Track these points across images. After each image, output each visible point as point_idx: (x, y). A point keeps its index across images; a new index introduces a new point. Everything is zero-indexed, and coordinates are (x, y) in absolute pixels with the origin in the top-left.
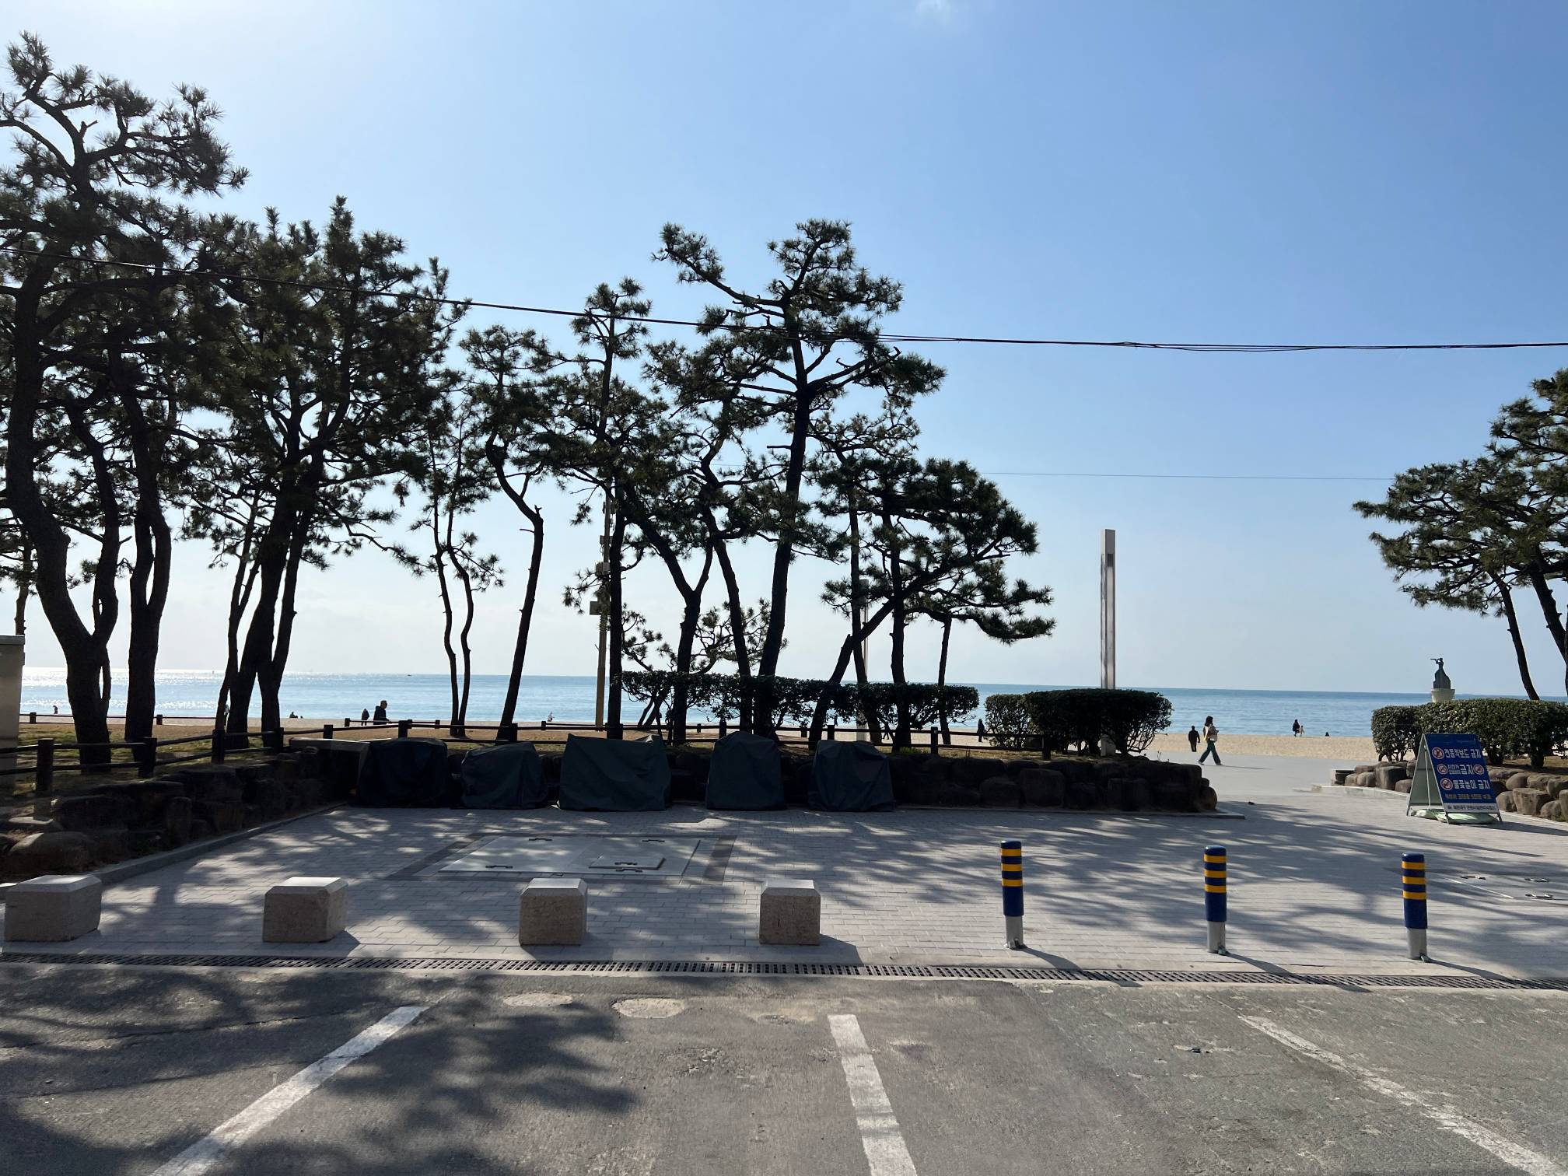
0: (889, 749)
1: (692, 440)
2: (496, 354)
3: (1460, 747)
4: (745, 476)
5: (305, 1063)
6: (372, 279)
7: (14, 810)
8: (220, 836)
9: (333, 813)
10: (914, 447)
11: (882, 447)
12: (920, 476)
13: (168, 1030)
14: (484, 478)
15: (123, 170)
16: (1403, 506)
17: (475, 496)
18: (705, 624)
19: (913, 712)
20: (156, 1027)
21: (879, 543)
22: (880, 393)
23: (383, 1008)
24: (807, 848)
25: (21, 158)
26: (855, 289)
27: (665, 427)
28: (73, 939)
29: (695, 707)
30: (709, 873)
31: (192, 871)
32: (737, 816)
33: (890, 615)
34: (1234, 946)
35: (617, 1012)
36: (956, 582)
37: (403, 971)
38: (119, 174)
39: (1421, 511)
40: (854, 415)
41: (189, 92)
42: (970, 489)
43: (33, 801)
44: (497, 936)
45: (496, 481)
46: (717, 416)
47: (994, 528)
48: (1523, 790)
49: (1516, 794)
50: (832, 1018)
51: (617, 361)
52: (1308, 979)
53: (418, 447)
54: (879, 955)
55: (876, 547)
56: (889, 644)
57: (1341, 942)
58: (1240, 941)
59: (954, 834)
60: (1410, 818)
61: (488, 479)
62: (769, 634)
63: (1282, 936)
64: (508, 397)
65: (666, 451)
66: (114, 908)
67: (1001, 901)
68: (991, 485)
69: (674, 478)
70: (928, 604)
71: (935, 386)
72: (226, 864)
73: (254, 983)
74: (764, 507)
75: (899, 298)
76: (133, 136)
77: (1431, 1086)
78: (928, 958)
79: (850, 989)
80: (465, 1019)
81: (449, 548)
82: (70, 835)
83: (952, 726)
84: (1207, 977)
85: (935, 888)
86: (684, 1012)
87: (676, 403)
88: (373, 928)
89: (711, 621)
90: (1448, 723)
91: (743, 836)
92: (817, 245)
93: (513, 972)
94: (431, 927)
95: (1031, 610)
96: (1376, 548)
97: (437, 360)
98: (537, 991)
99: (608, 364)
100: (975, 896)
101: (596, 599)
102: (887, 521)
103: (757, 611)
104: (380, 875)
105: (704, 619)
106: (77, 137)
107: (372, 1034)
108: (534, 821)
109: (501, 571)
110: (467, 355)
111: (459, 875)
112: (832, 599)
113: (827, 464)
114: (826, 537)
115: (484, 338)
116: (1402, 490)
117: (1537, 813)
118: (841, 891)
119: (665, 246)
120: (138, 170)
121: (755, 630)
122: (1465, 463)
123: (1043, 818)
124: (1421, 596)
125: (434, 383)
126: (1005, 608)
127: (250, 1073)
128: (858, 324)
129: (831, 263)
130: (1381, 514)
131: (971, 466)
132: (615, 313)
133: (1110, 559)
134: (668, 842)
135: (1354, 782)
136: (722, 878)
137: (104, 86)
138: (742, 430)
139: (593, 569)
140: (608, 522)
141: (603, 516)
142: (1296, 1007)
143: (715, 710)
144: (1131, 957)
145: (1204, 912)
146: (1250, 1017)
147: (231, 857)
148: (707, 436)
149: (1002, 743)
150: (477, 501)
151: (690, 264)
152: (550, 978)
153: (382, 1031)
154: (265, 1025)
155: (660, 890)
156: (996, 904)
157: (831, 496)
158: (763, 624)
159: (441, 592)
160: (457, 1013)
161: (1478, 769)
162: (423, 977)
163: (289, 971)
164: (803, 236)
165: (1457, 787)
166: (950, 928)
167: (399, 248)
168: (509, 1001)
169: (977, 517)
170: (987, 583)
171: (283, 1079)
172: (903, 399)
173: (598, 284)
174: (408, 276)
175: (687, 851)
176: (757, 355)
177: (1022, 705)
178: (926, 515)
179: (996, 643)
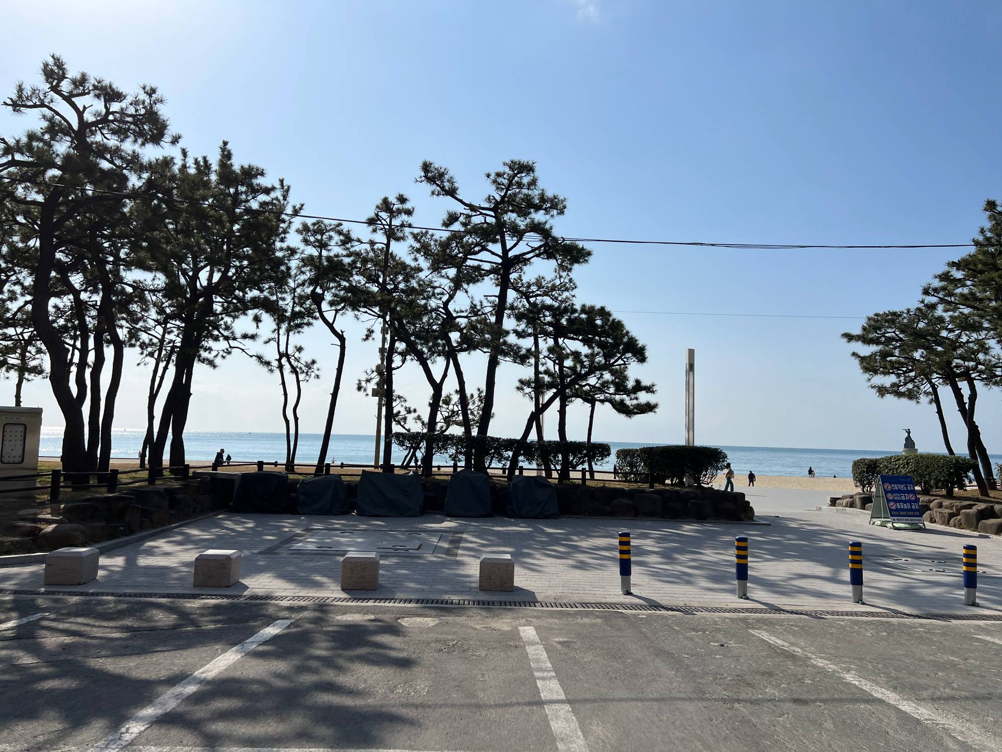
0: (556, 481)
1: (437, 291)
2: (319, 237)
3: (901, 483)
4: (470, 313)
5: (235, 644)
6: (246, 193)
7: (39, 511)
8: (156, 528)
9: (220, 516)
10: (574, 296)
11: (554, 296)
12: (577, 315)
13: (153, 629)
14: (310, 313)
15: (105, 131)
16: (871, 336)
17: (305, 324)
18: (443, 403)
19: (571, 459)
20: (145, 627)
21: (551, 356)
22: (553, 264)
23: (270, 620)
24: (506, 539)
25: (45, 124)
26: (538, 202)
27: (421, 283)
28: (84, 584)
29: (439, 454)
30: (448, 552)
31: (142, 548)
32: (463, 520)
33: (558, 399)
34: (752, 595)
35: (400, 624)
36: (599, 379)
37: (277, 602)
38: (103, 134)
39: (883, 339)
40: (537, 276)
41: (148, 88)
42: (606, 324)
43: (49, 506)
44: (326, 585)
45: (317, 314)
46: (453, 276)
47: (621, 348)
48: (940, 510)
49: (935, 512)
50: (520, 628)
51: (393, 243)
52: (792, 612)
53: (269, 293)
54: (547, 597)
55: (550, 358)
56: (557, 416)
57: (814, 593)
58: (757, 592)
59: (594, 532)
60: (871, 526)
61: (313, 313)
62: (484, 410)
63: (781, 590)
64: (325, 263)
65: (422, 297)
66: (104, 568)
67: (618, 569)
68: (619, 322)
69: (426, 314)
70: (581, 392)
71: (586, 261)
72: (161, 544)
73: (194, 607)
74: (482, 332)
75: (565, 207)
76: (113, 113)
77: (845, 663)
78: (576, 598)
79: (531, 614)
80: (316, 626)
81: (287, 356)
82: (74, 526)
83: (595, 468)
84: (735, 610)
85: (582, 562)
86: (438, 624)
87: (429, 269)
88: (255, 580)
89: (447, 402)
90: (897, 469)
91: (468, 532)
92: (516, 175)
93: (339, 603)
94: (289, 579)
95: (644, 397)
96: (856, 362)
97: (282, 240)
98: (355, 613)
99: (388, 245)
100: (605, 566)
101: (376, 387)
102: (556, 342)
103: (476, 396)
104: (254, 551)
105: (443, 400)
106: (80, 114)
107: (266, 632)
108: (341, 522)
109: (318, 370)
110: (301, 237)
111: (301, 551)
112: (522, 389)
113: (520, 305)
114: (519, 351)
115: (311, 227)
116: (870, 326)
117: (948, 524)
118: (526, 563)
119: (423, 174)
120: (114, 132)
121: (475, 407)
122: (909, 310)
123: (649, 523)
124: (882, 391)
125: (279, 254)
126: (628, 396)
127: (205, 649)
128: (539, 224)
129: (524, 185)
130: (858, 340)
131: (607, 309)
132: (393, 214)
133: (691, 367)
134: (423, 535)
135: (841, 505)
136: (456, 555)
137: (96, 84)
138: (468, 284)
139: (374, 369)
140: (384, 339)
141: (381, 336)
142: (781, 625)
143: (450, 456)
144: (692, 599)
145: (735, 576)
146: (755, 630)
147: (164, 540)
148: (446, 288)
149: (626, 479)
150: (306, 327)
151: (438, 185)
152: (360, 607)
153: (271, 631)
154: (206, 627)
155: (420, 561)
156: (615, 570)
157: (522, 326)
158: (479, 403)
159: (281, 382)
160: (311, 623)
161: (911, 497)
162: (289, 605)
163: (212, 602)
164: (507, 170)
165: (899, 507)
166: (589, 583)
167: (262, 174)
168: (339, 618)
169: (610, 341)
170: (617, 380)
171: (224, 651)
172: (567, 267)
173: (384, 197)
174: (267, 191)
175: (434, 540)
176: (478, 240)
177: (638, 456)
178: (580, 338)
179: (622, 417)
